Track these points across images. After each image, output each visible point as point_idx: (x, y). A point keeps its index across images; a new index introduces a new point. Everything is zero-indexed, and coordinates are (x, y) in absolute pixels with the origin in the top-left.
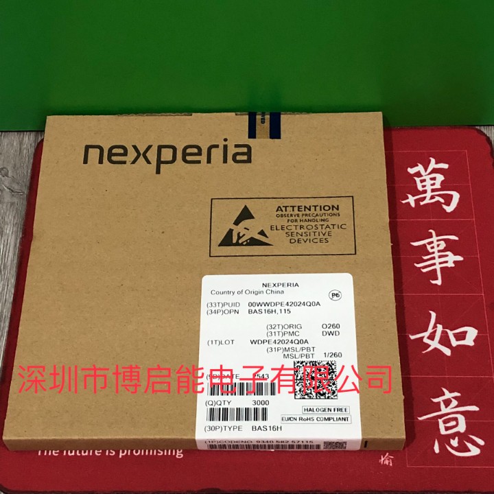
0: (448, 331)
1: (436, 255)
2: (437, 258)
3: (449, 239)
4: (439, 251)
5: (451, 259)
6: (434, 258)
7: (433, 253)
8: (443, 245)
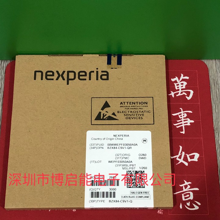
0: (187, 155)
1: (183, 120)
2: (183, 121)
3: (188, 112)
4: (184, 118)
5: (189, 122)
6: (181, 121)
7: (181, 119)
8: (186, 115)
